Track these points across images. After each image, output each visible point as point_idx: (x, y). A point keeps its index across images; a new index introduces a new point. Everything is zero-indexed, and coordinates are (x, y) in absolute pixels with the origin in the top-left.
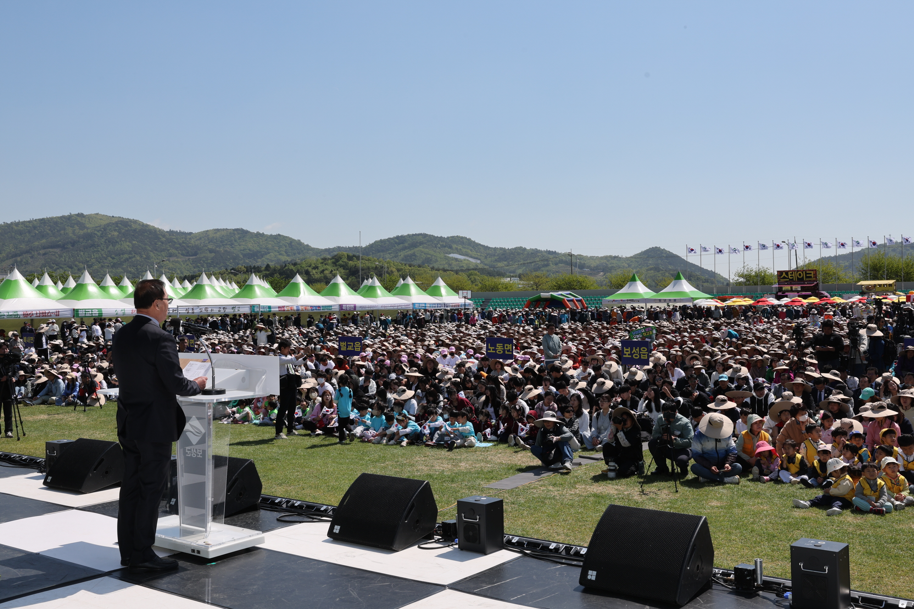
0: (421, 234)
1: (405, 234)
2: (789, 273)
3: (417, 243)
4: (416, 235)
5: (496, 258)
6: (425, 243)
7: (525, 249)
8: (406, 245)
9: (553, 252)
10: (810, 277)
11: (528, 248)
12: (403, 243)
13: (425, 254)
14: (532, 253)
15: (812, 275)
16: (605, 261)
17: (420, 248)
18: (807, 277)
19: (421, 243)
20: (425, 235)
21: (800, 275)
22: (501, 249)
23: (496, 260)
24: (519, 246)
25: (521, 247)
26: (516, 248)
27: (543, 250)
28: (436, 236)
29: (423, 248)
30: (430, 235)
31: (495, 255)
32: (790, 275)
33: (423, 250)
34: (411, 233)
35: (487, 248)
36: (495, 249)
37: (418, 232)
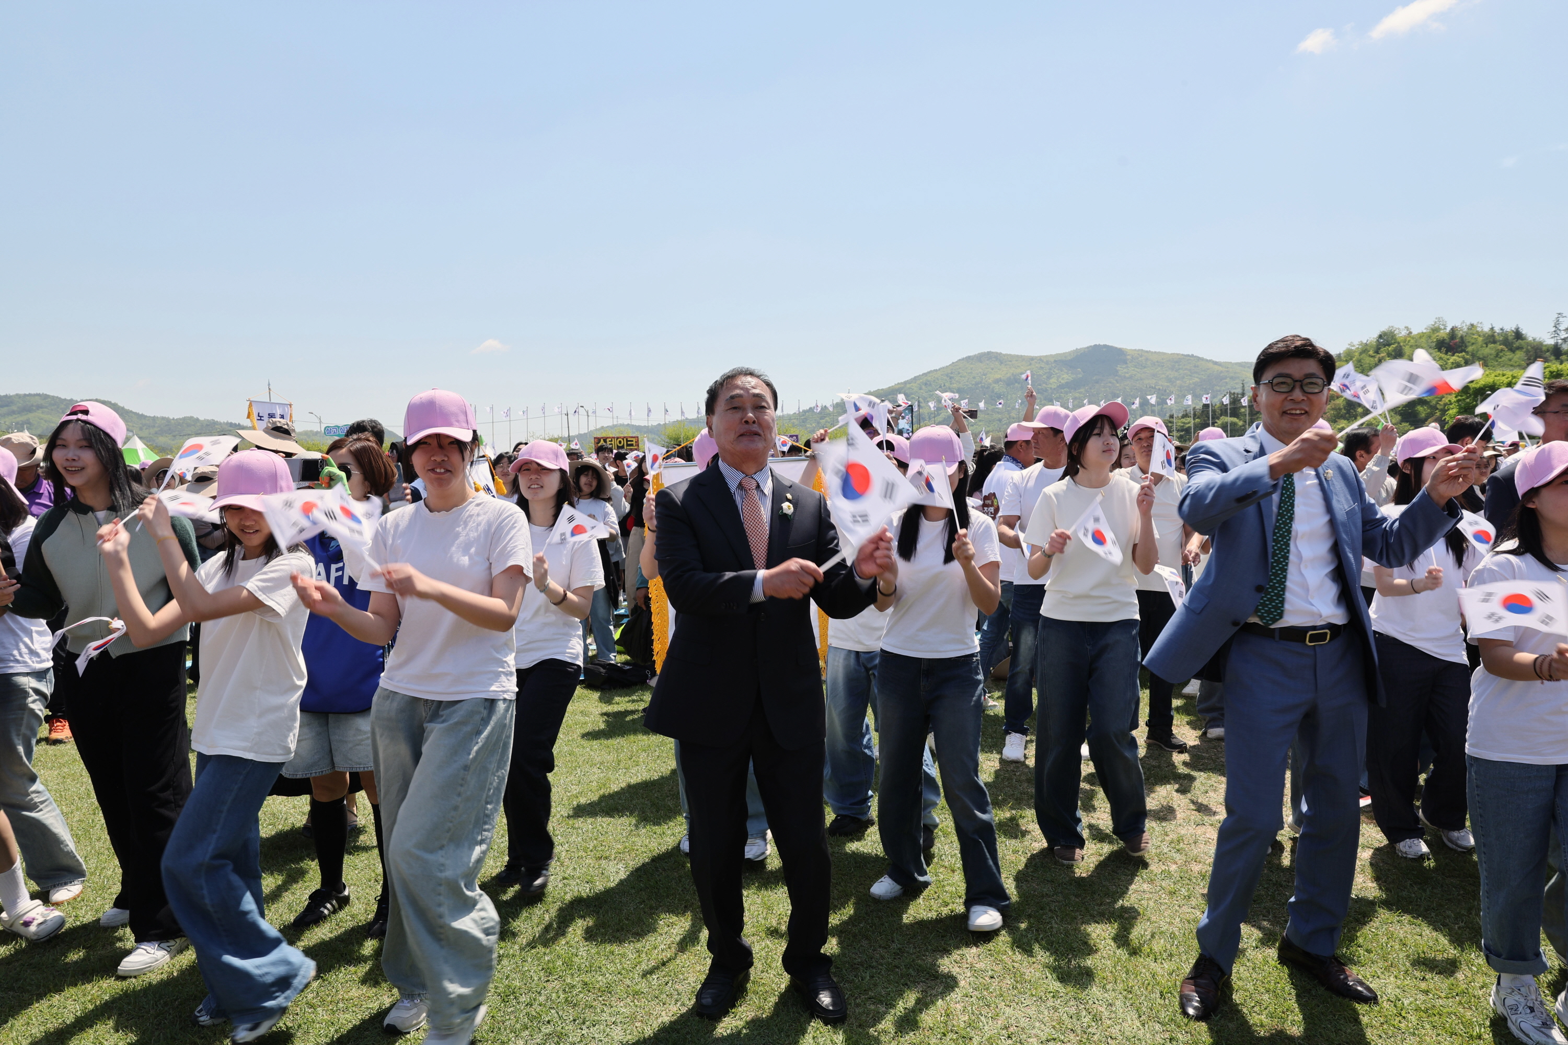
0: (38, 395)
1: (12, 393)
2: (608, 440)
3: (32, 406)
4: (30, 395)
5: (156, 429)
6: (46, 407)
7: (198, 419)
8: (15, 408)
9: (235, 424)
10: (632, 445)
11: (201, 418)
12: (7, 406)
13: (46, 421)
14: (207, 425)
15: (634, 443)
16: (305, 437)
17: (39, 414)
18: (628, 445)
19: (39, 407)
20: (46, 397)
21: (620, 442)
22: (163, 418)
23: (156, 433)
24: (189, 415)
25: (192, 417)
26: (184, 419)
27: (222, 421)
28: (63, 397)
29: (43, 413)
30: (53, 397)
31: (154, 427)
32: (608, 443)
33: (42, 416)
34: (22, 392)
35: (142, 416)
36: (154, 418)
37: (33, 392)
